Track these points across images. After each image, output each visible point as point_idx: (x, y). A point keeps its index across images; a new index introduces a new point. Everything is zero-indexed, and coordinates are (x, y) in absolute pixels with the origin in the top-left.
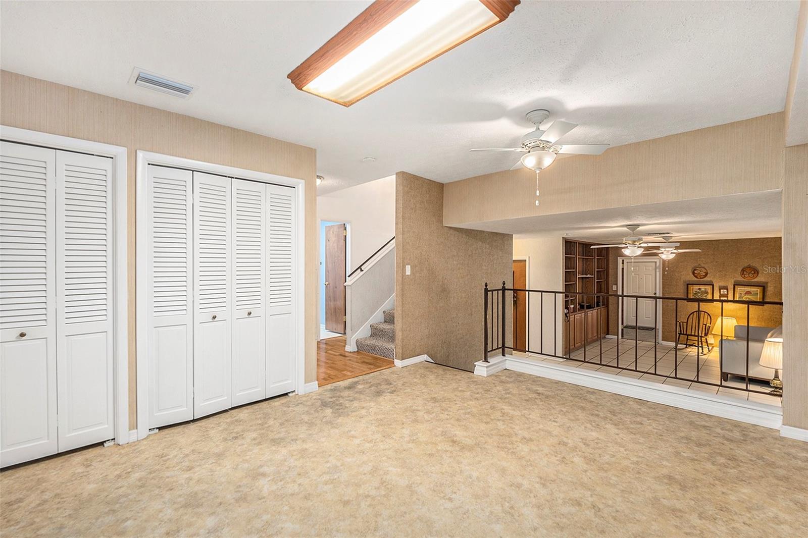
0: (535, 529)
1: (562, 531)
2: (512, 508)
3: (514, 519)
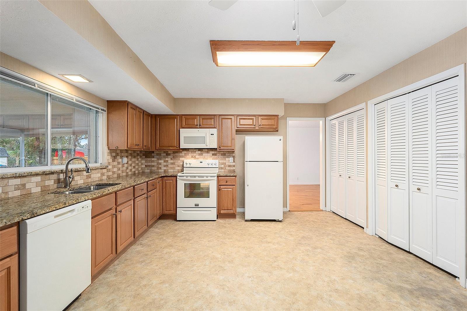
0: (208, 285)
1: (197, 290)
2: (223, 289)
3: (218, 285)
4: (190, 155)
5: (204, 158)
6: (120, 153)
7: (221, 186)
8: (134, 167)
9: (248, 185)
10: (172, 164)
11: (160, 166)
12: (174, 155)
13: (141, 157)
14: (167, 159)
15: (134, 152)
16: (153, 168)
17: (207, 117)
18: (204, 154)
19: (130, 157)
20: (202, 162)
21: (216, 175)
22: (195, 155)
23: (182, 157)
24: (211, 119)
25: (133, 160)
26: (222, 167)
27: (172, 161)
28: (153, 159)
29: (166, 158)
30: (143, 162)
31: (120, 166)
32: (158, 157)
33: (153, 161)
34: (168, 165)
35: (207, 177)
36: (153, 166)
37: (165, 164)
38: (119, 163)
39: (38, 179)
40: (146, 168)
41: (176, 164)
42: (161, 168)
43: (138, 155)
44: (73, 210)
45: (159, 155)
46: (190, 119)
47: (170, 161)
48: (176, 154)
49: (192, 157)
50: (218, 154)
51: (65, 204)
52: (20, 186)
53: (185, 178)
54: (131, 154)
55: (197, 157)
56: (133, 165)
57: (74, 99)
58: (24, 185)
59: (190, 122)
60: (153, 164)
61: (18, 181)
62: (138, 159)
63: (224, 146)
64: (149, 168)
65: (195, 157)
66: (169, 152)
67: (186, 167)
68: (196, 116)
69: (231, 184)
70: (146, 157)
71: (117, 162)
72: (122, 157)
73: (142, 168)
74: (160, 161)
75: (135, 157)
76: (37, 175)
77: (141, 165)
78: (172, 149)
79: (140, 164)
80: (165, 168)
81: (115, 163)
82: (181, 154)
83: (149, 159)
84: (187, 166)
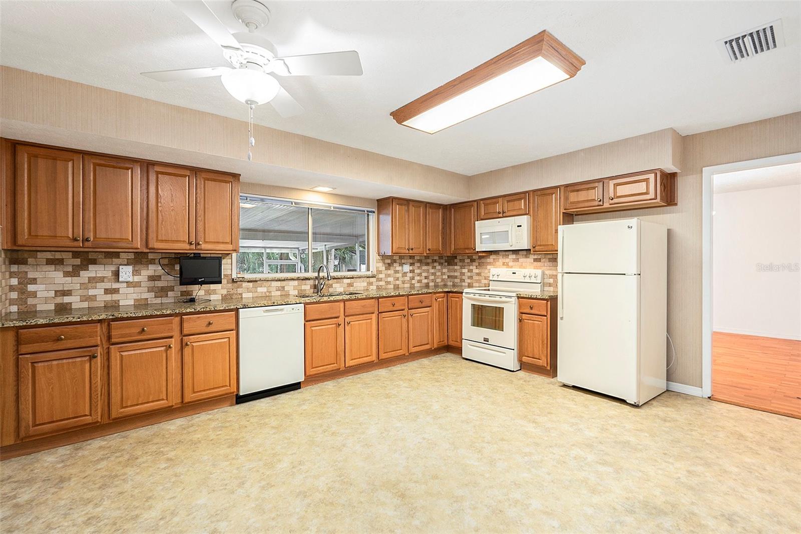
4: (501, 260)
5: (521, 267)
6: (399, 259)
7: (524, 315)
8: (426, 278)
9: (562, 318)
10: (479, 274)
11: (464, 277)
12: (480, 261)
13: (441, 264)
14: (471, 268)
15: (399, 258)
16: (456, 280)
17: (514, 197)
18: (521, 260)
19: (418, 264)
20: (515, 273)
21: (514, 294)
22: (507, 260)
23: (490, 264)
24: (520, 199)
25: (425, 268)
26: (550, 283)
27: (477, 271)
28: (456, 267)
29: (469, 266)
30: (445, 270)
31: (399, 275)
32: (461, 264)
33: (455, 271)
34: (472, 277)
35: (501, 296)
36: (456, 277)
37: (469, 274)
38: (396, 272)
39: (296, 283)
40: (449, 280)
41: (482, 274)
42: (464, 280)
43: (434, 261)
44: (282, 310)
45: (462, 261)
46: (490, 204)
47: (476, 271)
48: (483, 260)
49: (504, 264)
50: (544, 260)
51: (274, 303)
52: (280, 288)
53: (472, 296)
54: (420, 261)
55: (511, 264)
56: (424, 274)
57: (332, 207)
58: (283, 287)
59: (491, 208)
60: (456, 274)
61: (279, 284)
62: (434, 267)
63: (541, 245)
64: (452, 280)
65: (505, 265)
66: (474, 257)
67: (494, 281)
68: (497, 199)
69: (539, 313)
70: (449, 265)
71: (394, 271)
72: (401, 264)
73: (443, 280)
74: (464, 271)
75: (427, 264)
76: (293, 279)
77: (442, 275)
78: (468, 252)
79: (438, 274)
80: (469, 281)
81: (391, 272)
82: (488, 260)
83: (451, 267)
84: (493, 279)
